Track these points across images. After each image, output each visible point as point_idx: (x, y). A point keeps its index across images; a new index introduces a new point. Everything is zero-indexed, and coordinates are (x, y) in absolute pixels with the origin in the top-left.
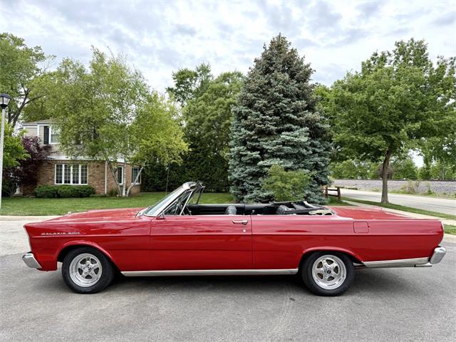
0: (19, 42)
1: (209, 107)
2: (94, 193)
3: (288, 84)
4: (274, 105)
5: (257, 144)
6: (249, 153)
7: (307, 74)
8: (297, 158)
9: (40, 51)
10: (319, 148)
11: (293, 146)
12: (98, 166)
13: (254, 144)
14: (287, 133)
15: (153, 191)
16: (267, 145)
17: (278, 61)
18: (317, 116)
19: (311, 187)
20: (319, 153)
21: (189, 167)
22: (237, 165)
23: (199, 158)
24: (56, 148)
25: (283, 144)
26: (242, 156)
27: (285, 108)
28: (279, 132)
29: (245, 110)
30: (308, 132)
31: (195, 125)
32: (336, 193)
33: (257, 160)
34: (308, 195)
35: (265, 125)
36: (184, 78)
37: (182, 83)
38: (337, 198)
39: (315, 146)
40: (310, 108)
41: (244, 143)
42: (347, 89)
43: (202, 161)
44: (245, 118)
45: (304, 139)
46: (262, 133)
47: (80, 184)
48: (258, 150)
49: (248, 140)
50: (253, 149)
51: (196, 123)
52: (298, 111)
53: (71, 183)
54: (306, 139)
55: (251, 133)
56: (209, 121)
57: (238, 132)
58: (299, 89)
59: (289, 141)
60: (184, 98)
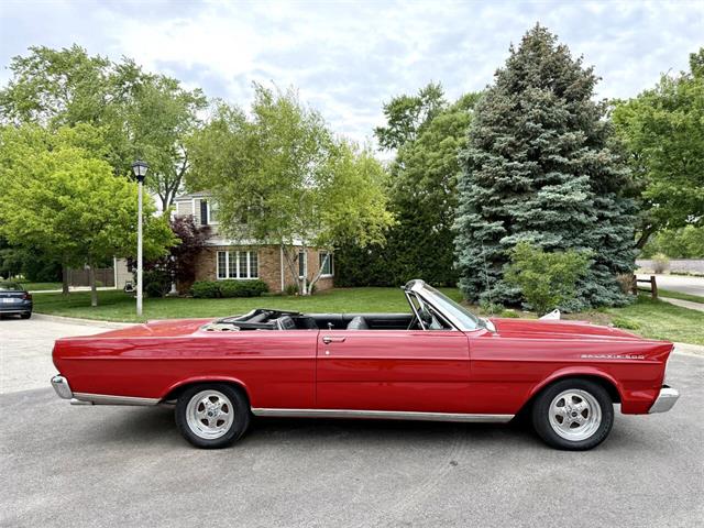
0: (172, 85)
1: (431, 154)
2: (267, 291)
3: (550, 105)
4: (527, 142)
5: (499, 208)
6: (486, 224)
7: (587, 85)
8: (569, 229)
9: (200, 96)
10: (613, 210)
11: (561, 209)
12: (271, 253)
13: (494, 210)
14: (551, 188)
15: (351, 286)
16: (517, 209)
17: (533, 71)
18: (605, 155)
19: (599, 276)
20: (614, 218)
21: (402, 249)
22: (467, 244)
23: (417, 234)
24: (215, 230)
25: (544, 206)
26: (474, 229)
27: (547, 146)
28: (538, 186)
29: (477, 154)
30: (588, 183)
31: (409, 184)
32: (649, 285)
33: (500, 235)
34: (593, 291)
35: (511, 177)
36: (400, 111)
37: (398, 118)
38: (650, 296)
39: (605, 207)
40: (594, 142)
41: (477, 208)
42: (660, 105)
43: (422, 238)
44: (479, 168)
45: (579, 197)
46: (506, 190)
47: (249, 277)
48: (500, 218)
49: (484, 203)
50: (493, 217)
51: (411, 180)
52: (570, 150)
53: (238, 278)
54: (584, 196)
55: (489, 192)
56: (431, 175)
57: (468, 191)
58: (572, 111)
59: (552, 201)
60: (402, 141)
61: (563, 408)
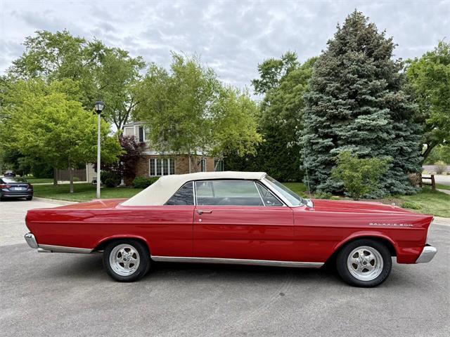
0: (124, 54)
1: (288, 95)
3: (363, 62)
4: (348, 87)
5: (330, 130)
6: (321, 140)
7: (388, 50)
8: (376, 143)
9: (141, 61)
10: (406, 131)
11: (371, 130)
12: (183, 160)
13: (326, 131)
14: (364, 117)
16: (341, 131)
17: (353, 41)
18: (400, 95)
19: (396, 175)
20: (406, 136)
21: (267, 157)
22: (309, 154)
23: (278, 147)
24: (148, 145)
25: (359, 129)
26: (313, 144)
27: (361, 89)
28: (355, 116)
29: (315, 95)
30: (388, 114)
31: (273, 115)
32: (430, 181)
33: (331, 147)
34: (392, 184)
35: (337, 109)
36: (269, 69)
37: (267, 73)
38: (431, 188)
39: (400, 129)
40: (393, 87)
41: (315, 130)
42: (438, 61)
43: (281, 150)
44: (316, 104)
45: (383, 122)
46: (335, 118)
48: (330, 137)
49: (319, 127)
50: (326, 136)
51: (274, 113)
52: (377, 92)
53: (162, 175)
54: (386, 122)
55: (323, 119)
56: (287, 109)
57: (309, 119)
58: (378, 67)
59: (365, 125)
60: (269, 88)
61: (357, 259)
